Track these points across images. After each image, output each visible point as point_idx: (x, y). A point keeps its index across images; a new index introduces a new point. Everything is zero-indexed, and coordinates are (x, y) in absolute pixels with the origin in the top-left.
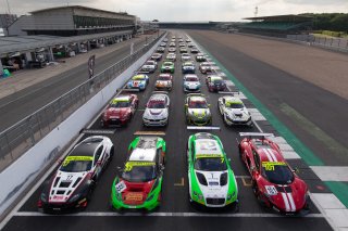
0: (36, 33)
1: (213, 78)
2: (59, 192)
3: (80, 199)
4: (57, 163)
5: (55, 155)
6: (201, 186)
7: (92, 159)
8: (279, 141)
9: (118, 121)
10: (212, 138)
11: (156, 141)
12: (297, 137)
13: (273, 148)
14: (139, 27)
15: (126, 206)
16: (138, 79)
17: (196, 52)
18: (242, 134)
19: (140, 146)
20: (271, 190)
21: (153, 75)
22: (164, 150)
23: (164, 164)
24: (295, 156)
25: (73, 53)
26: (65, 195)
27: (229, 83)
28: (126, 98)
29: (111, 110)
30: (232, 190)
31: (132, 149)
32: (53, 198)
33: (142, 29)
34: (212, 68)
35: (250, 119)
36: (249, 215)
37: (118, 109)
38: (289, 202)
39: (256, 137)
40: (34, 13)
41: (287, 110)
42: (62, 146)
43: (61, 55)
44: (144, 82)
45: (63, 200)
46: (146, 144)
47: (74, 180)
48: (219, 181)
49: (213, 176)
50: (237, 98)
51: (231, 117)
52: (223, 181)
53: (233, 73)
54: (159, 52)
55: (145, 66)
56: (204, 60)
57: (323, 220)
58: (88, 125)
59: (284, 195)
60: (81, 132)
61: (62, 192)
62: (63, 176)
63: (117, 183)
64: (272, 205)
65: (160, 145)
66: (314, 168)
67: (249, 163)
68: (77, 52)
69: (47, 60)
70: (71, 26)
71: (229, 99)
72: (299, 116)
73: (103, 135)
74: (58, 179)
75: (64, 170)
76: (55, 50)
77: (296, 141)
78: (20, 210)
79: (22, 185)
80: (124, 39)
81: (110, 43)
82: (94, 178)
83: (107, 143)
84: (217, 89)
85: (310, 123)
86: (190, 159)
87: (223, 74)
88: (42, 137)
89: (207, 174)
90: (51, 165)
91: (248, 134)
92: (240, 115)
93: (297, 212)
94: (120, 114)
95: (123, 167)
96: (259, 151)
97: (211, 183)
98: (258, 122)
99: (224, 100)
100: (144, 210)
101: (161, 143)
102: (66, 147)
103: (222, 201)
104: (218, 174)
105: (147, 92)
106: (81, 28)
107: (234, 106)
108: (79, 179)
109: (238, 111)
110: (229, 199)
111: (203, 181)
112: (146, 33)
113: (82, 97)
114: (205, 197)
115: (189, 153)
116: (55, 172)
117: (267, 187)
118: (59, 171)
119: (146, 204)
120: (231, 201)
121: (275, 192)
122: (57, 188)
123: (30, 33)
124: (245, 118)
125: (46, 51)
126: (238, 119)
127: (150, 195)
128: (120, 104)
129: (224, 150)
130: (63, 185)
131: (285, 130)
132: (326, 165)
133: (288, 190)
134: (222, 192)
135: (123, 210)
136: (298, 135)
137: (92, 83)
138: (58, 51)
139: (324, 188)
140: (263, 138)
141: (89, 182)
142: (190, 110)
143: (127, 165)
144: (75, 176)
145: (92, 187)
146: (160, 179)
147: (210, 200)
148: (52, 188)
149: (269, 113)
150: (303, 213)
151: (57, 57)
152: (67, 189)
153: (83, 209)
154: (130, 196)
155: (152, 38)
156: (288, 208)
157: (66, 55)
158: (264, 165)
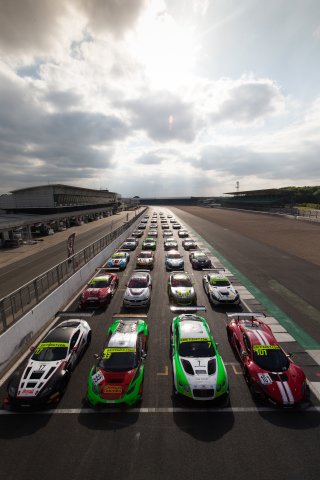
1: (196, 254)
2: (29, 385)
3: (53, 392)
4: (29, 351)
5: (27, 340)
6: (188, 376)
7: (68, 345)
8: (269, 321)
9: (96, 303)
10: (198, 319)
11: (137, 324)
12: (290, 316)
13: (263, 330)
14: (120, 204)
15: (103, 401)
16: (118, 257)
17: (179, 228)
18: (229, 315)
19: (120, 330)
20: (265, 378)
21: (133, 253)
22: (146, 333)
23: (146, 350)
24: (289, 338)
25: (51, 231)
26: (36, 388)
27: (214, 260)
28: (106, 278)
29: (90, 290)
30: (221, 379)
31: (111, 334)
32: (22, 393)
33: (122, 206)
34: (196, 244)
35: (238, 298)
36: (242, 409)
37: (97, 289)
38: (286, 392)
39: (245, 318)
40: (15, 192)
41: (277, 287)
42: (35, 331)
43: (40, 233)
44: (124, 260)
45: (34, 395)
46: (126, 328)
47: (47, 369)
48: (206, 369)
49: (199, 363)
50: (224, 275)
51: (217, 295)
52: (211, 369)
53: (219, 249)
54: (140, 228)
55: (126, 244)
56: (187, 236)
58: (64, 307)
59: (279, 383)
60: (56, 315)
61: (33, 385)
62: (35, 366)
63: (94, 373)
64: (267, 396)
65: (141, 329)
66: (312, 353)
68: (56, 230)
69: (25, 239)
70: (51, 204)
71: (213, 277)
72: (289, 294)
73: (80, 318)
74: (30, 369)
75: (36, 358)
76: (34, 229)
77: (288, 321)
80: (105, 216)
81: (90, 221)
82: (68, 366)
83: (84, 327)
84: (201, 266)
85: (302, 301)
86: (174, 344)
87: (207, 250)
88: (15, 321)
89: (193, 361)
90: (22, 354)
91: (236, 314)
92: (227, 294)
93: (296, 404)
94: (98, 294)
95: (102, 354)
96: (249, 334)
97: (198, 372)
98: (247, 301)
99: (209, 278)
100: (123, 405)
101: (142, 326)
102: (40, 333)
103: (211, 392)
104: (205, 361)
105: (127, 271)
106: (61, 206)
107: (219, 283)
108: (53, 369)
109: (223, 289)
110: (218, 390)
111: (189, 369)
112: (126, 209)
113: (58, 277)
114: (192, 388)
115: (174, 337)
117: (260, 375)
118: (31, 360)
119: (127, 398)
120: (220, 393)
121: (270, 381)
122: (28, 380)
124: (233, 295)
125: (24, 229)
126: (225, 298)
127: (131, 386)
128: (101, 284)
129: (210, 333)
130: (34, 376)
131: (276, 310)
133: (283, 378)
134: (211, 381)
135: (100, 405)
137: (70, 261)
138: (38, 228)
140: (252, 319)
141: (63, 372)
142: (174, 290)
143: (106, 352)
144: (48, 366)
145: (67, 378)
146: (142, 368)
147: (197, 392)
148: (22, 380)
149: (258, 291)
151: (35, 236)
152: (38, 381)
153: (55, 405)
154: (108, 389)
155: (132, 214)
156: (285, 399)
157: (44, 233)
158: (256, 349)
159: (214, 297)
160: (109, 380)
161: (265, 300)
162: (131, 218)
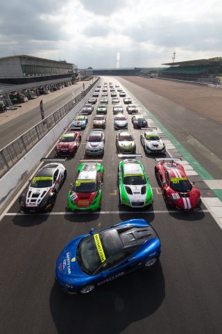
1: (137, 117)
2: (32, 201)
3: (47, 204)
4: (28, 182)
5: (25, 176)
6: (129, 196)
7: (52, 179)
8: (183, 163)
9: (67, 152)
10: (136, 162)
11: (96, 165)
12: (197, 160)
13: (179, 169)
14: (77, 75)
15: (78, 208)
16: (79, 120)
17: (124, 96)
18: (158, 160)
19: (85, 169)
20: (176, 196)
21: (90, 117)
22: (102, 171)
23: (102, 181)
24: (194, 173)
25: (26, 99)
26: (37, 202)
27: (150, 122)
28: (72, 135)
29: (62, 143)
30: (149, 197)
31: (79, 171)
32: (29, 204)
33: (79, 76)
34: (136, 109)
35: (164, 148)
36: (160, 212)
37: (66, 143)
38: (187, 201)
39: (167, 161)
41: (192, 141)
42: (29, 171)
43: (17, 100)
44: (84, 122)
45: (36, 205)
46: (89, 168)
47: (41, 192)
48: (140, 191)
49: (136, 188)
50: (155, 133)
51: (150, 146)
52: (143, 191)
53: (154, 113)
54: (94, 96)
55: (84, 109)
56: (130, 102)
57: (209, 213)
58: (45, 155)
59: (184, 199)
60: (41, 160)
61: (35, 201)
62: (34, 190)
63: (71, 194)
64: (175, 205)
65: (99, 168)
66: (206, 182)
67: (162, 179)
68: (30, 98)
69: (7, 105)
70: (22, 75)
71: (149, 133)
72: (200, 145)
73: (58, 162)
74: (30, 192)
75: (33, 186)
76: (12, 97)
77: (196, 163)
78: (8, 212)
79: (6, 197)
80: (66, 86)
81: (55, 90)
82: (54, 190)
83: (61, 168)
84: (140, 125)
85: (208, 150)
86: (121, 178)
87: (145, 114)
88: (14, 164)
89: (132, 187)
90: (24, 183)
91: (162, 159)
92: (157, 146)
93: (192, 209)
94: (68, 146)
95: (74, 183)
96: (169, 171)
97: (135, 193)
98: (170, 150)
99: (145, 135)
100: (91, 211)
101: (99, 166)
102: (32, 171)
103: (142, 203)
104: (139, 187)
105: (87, 129)
106: (29, 76)
107: (153, 138)
108: (45, 192)
109: (155, 142)
110: (146, 202)
111: (129, 191)
112: (83, 79)
113: (38, 135)
114: (131, 202)
115: (120, 174)
116: (27, 188)
117: (173, 194)
118: (30, 187)
119: (92, 207)
120: (147, 204)
121: (178, 197)
122: (31, 198)
124: (161, 147)
125: (4, 97)
126: (155, 148)
127: (94, 201)
128: (67, 140)
129: (144, 171)
130: (34, 196)
131: (189, 156)
132: (215, 178)
133: (187, 196)
134: (143, 198)
135: (76, 210)
137: (44, 123)
138: (15, 96)
139: (212, 194)
140: (172, 162)
141: (52, 194)
142: (120, 143)
143: (77, 182)
144: (42, 190)
145: (54, 197)
146: (100, 191)
147: (134, 203)
148: (27, 198)
149: (178, 143)
150: (195, 210)
151: (14, 103)
152: (38, 199)
153: (50, 210)
154: (80, 202)
155: (88, 84)
156: (186, 207)
157: (21, 101)
158: (172, 180)
159: (148, 148)
160: (80, 198)
161: (183, 150)
162: (86, 87)
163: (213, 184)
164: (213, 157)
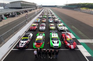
0: (12, 8)
1: (56, 19)
2: (21, 45)
3: (26, 46)
6: (53, 44)
7: (28, 38)
8: (71, 34)
9: (34, 30)
17: (52, 13)
18: (62, 32)
19: (39, 35)
20: (68, 44)
21: (41, 19)
23: (45, 39)
24: (74, 37)
25: (21, 13)
26: (23, 46)
27: (60, 21)
29: (32, 27)
31: (37, 36)
32: (20, 46)
33: (38, 7)
34: (56, 17)
36: (63, 50)
38: (72, 47)
40: (11, 3)
41: (73, 27)
43: (18, 14)
44: (39, 21)
47: (24, 42)
49: (56, 42)
50: (62, 24)
52: (58, 43)
53: (61, 18)
54: (43, 13)
55: (39, 17)
56: (54, 15)
57: (79, 51)
58: (27, 30)
60: (25, 32)
61: (22, 45)
62: (22, 42)
63: (34, 43)
64: (68, 47)
66: (78, 40)
67: (64, 39)
68: (22, 13)
70: (20, 7)
71: (59, 25)
72: (76, 28)
73: (30, 33)
74: (21, 42)
76: (17, 13)
78: (13, 49)
79: (13, 44)
80: (34, 10)
81: (30, 11)
82: (29, 42)
83: (31, 35)
84: (57, 22)
85: (78, 30)
87: (58, 19)
89: (54, 41)
90: (19, 39)
91: (64, 32)
92: (62, 28)
93: (74, 49)
94: (34, 28)
95: (35, 40)
96: (66, 36)
97: (55, 43)
98: (66, 30)
101: (44, 35)
103: (57, 47)
104: (57, 41)
106: (23, 7)
107: (61, 26)
108: (26, 42)
111: (53, 43)
112: (39, 8)
115: (50, 37)
118: (21, 41)
119: (41, 47)
120: (59, 47)
121: (69, 45)
122: (21, 44)
123: (10, 8)
125: (15, 13)
126: (62, 29)
129: (58, 36)
130: (22, 43)
132: (81, 39)
133: (72, 45)
134: (58, 45)
136: (75, 33)
137: (27, 21)
138: (18, 13)
139: (80, 44)
140: (67, 33)
142: (50, 27)
143: (36, 39)
145: (29, 44)
146: (44, 42)
147: (55, 47)
148: (20, 44)
152: (23, 44)
153: (27, 48)
154: (37, 46)
155: (41, 9)
156: (72, 48)
157: (20, 14)
158: (67, 39)
159: (59, 29)
160: (37, 44)
162: (40, 10)
163: (80, 41)
164: (80, 32)
